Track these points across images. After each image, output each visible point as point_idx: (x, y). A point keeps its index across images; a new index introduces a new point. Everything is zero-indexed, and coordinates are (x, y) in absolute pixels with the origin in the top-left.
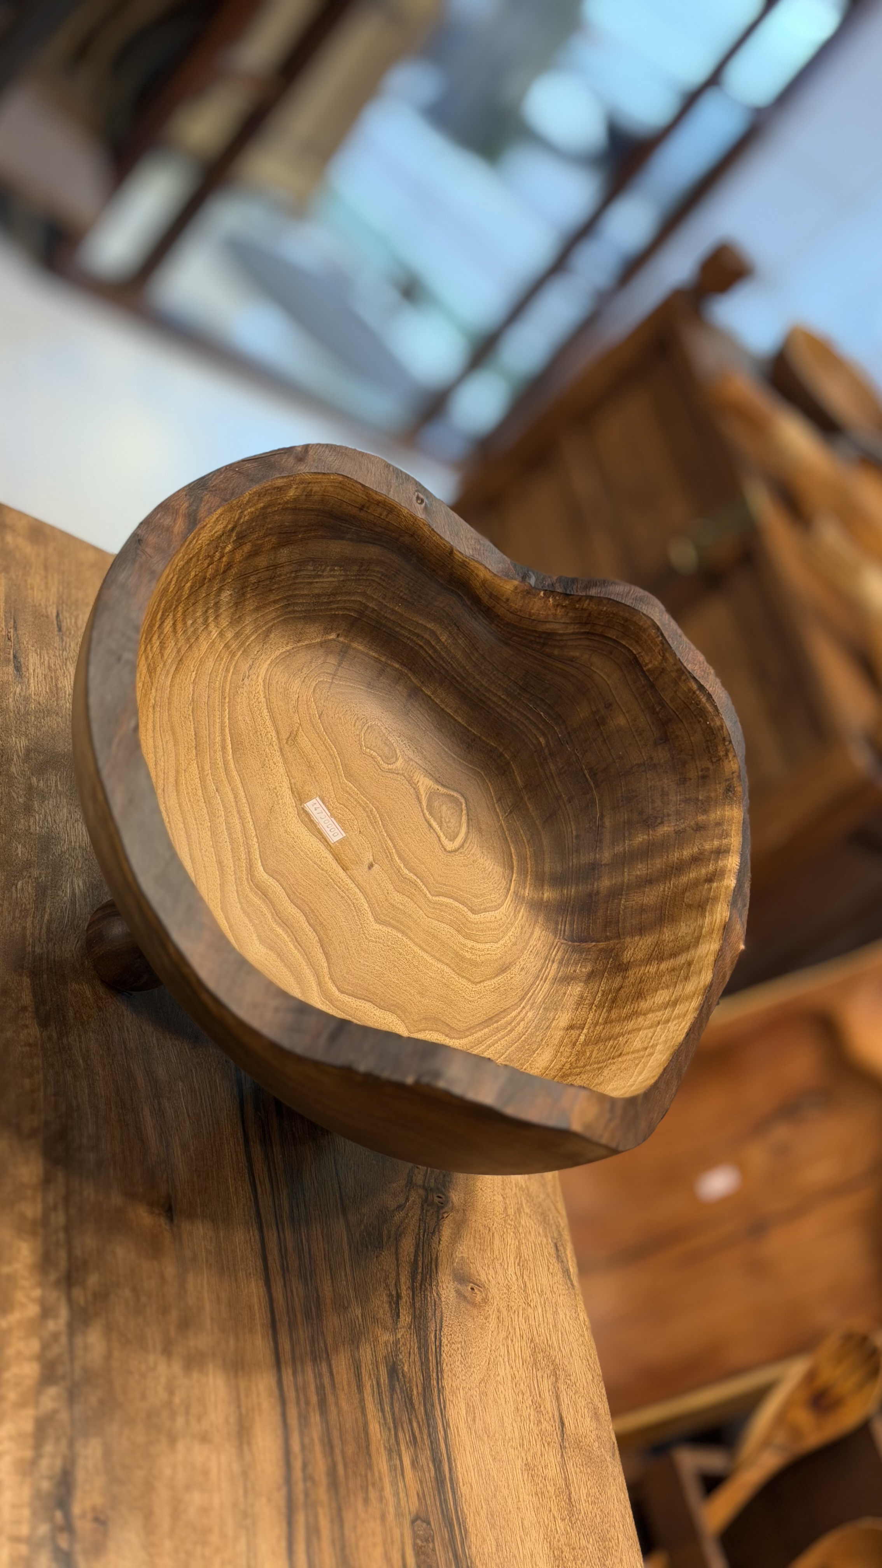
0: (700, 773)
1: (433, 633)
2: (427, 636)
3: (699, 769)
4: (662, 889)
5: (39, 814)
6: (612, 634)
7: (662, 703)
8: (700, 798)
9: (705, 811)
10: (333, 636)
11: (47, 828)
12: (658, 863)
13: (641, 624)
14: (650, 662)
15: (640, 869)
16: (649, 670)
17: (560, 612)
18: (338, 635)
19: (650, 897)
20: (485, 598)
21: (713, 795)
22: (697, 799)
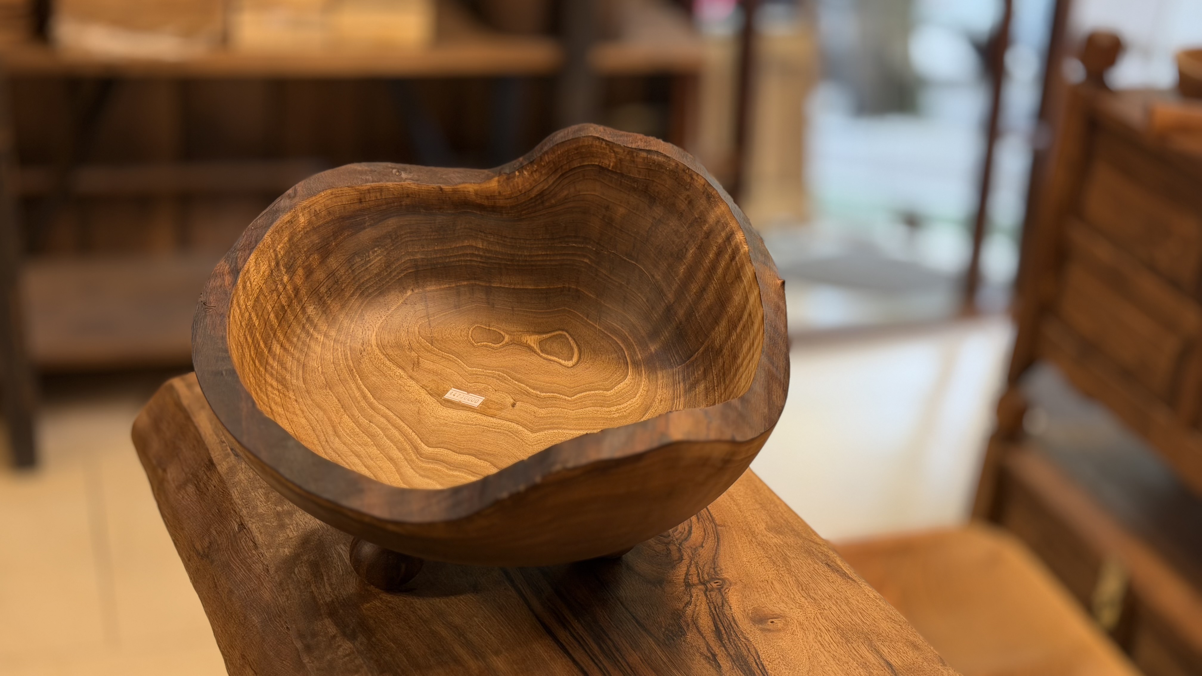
0: (686, 202)
1: (471, 247)
2: (469, 252)
3: (684, 200)
4: (712, 288)
5: (292, 525)
6: (576, 164)
7: (635, 180)
8: (697, 216)
9: (705, 222)
10: (409, 293)
11: (302, 529)
12: (701, 275)
13: (586, 143)
14: (610, 162)
15: (694, 288)
16: (613, 167)
17: (536, 176)
18: (412, 290)
19: (710, 297)
20: (486, 202)
21: (702, 208)
22: (696, 218)
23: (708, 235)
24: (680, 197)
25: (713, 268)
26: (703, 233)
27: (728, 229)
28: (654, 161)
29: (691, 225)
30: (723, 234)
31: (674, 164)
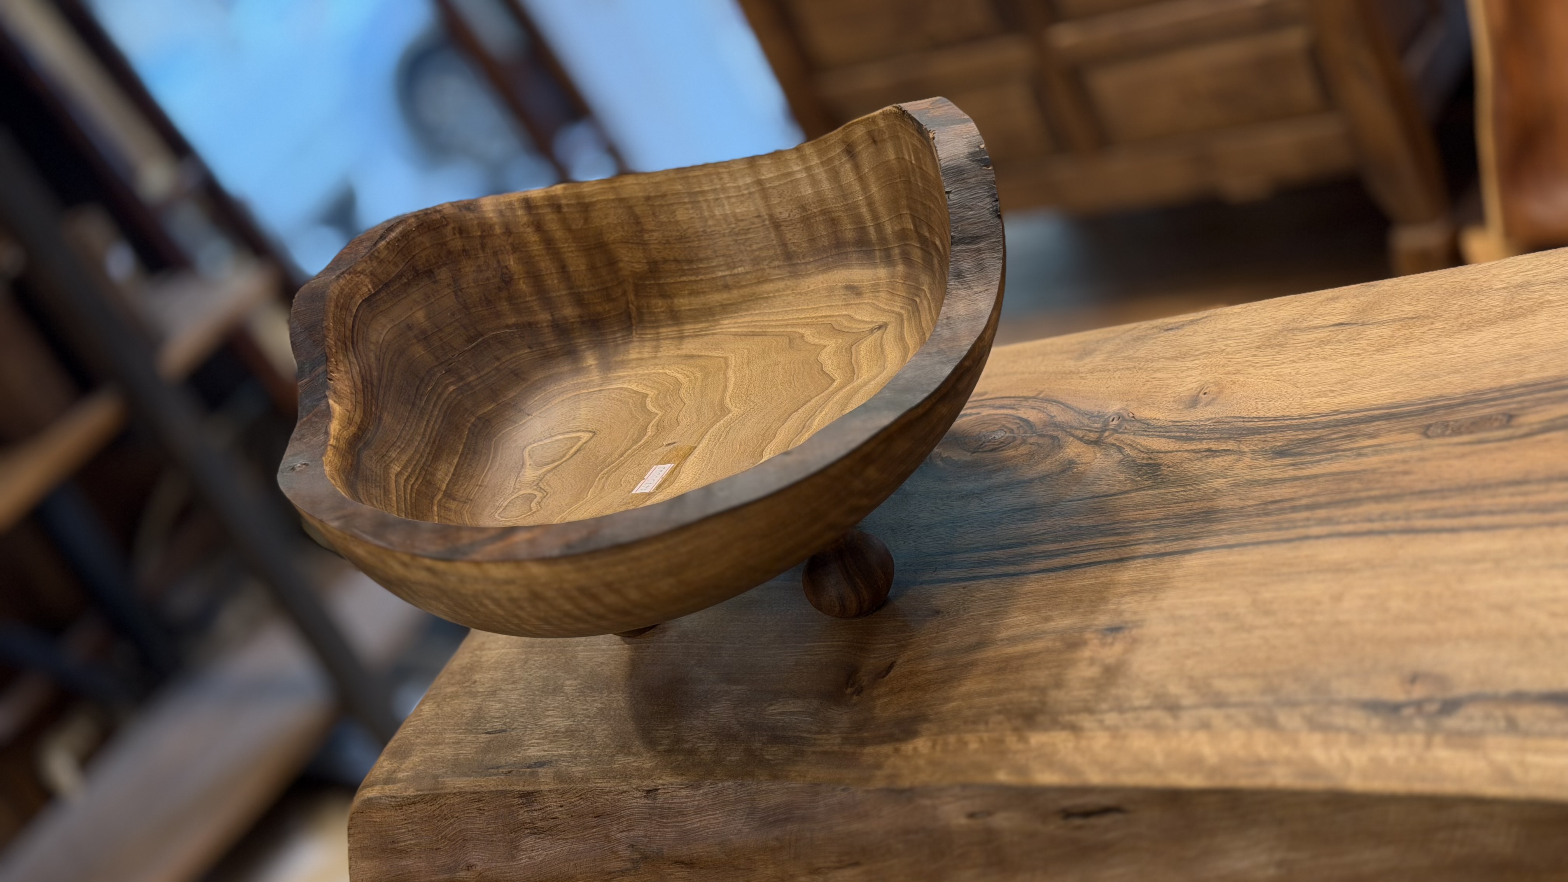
0: (458, 235)
3: (454, 237)
6: (350, 322)
14: (367, 286)
16: (373, 288)
17: (341, 367)
23: (508, 231)
24: (448, 239)
25: (548, 242)
26: (502, 237)
27: (516, 205)
28: (395, 238)
29: (483, 247)
30: (520, 212)
31: (413, 220)
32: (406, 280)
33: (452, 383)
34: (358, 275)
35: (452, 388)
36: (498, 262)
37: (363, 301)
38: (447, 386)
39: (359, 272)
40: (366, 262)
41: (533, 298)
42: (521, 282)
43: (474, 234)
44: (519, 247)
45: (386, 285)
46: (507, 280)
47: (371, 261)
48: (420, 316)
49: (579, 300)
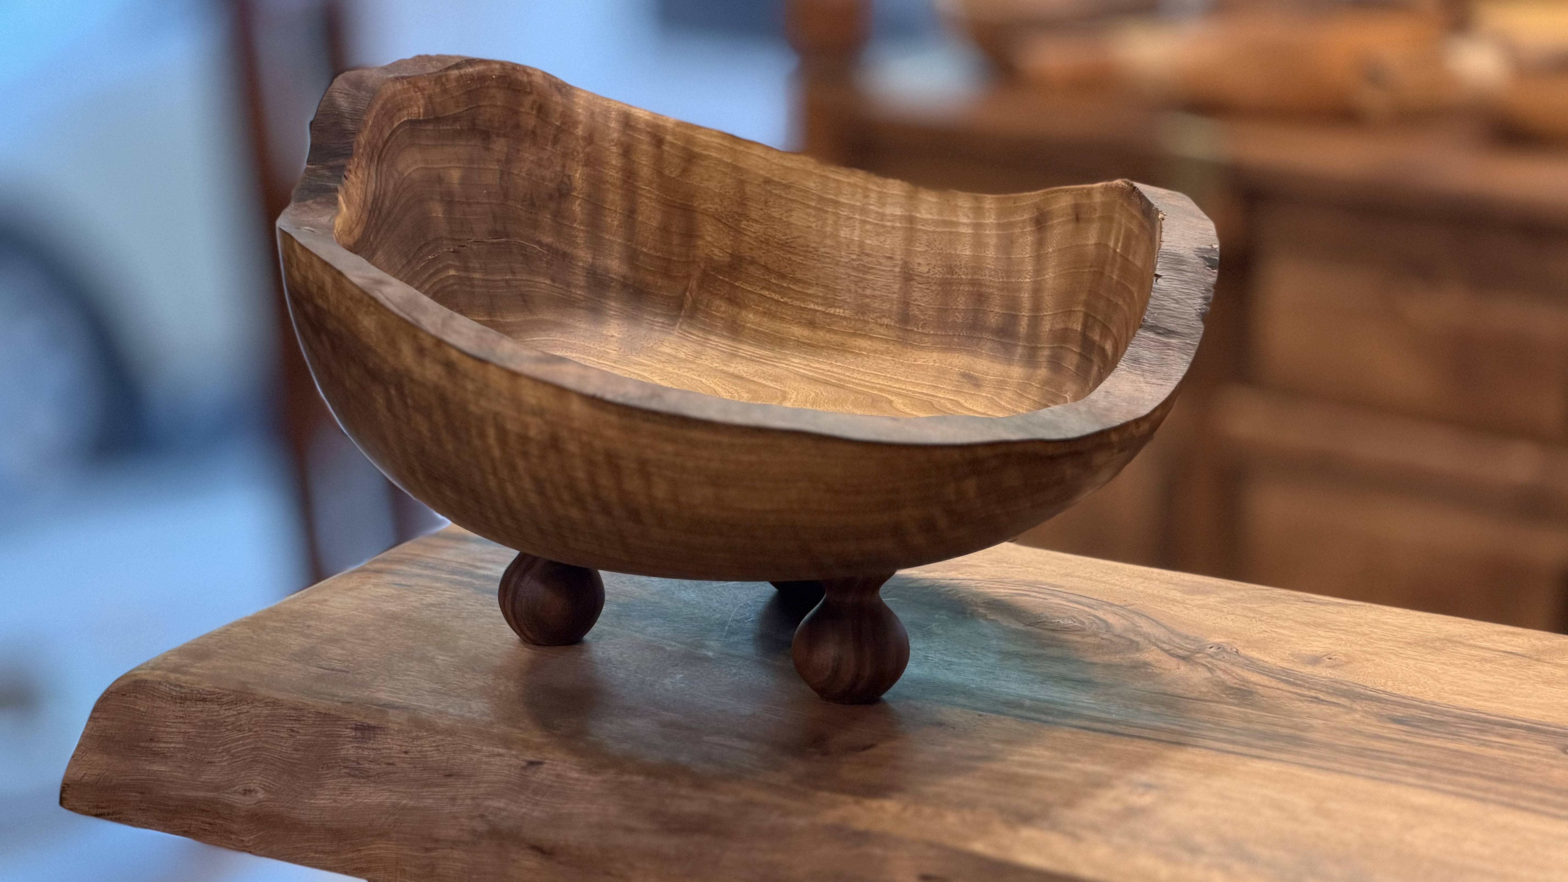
14: (419, 108)
16: (424, 114)
17: (360, 174)
21: (560, 109)
23: (590, 139)
24: (523, 110)
25: (629, 175)
26: (581, 142)
27: (613, 115)
28: (472, 75)
29: (556, 141)
30: (613, 125)
31: (498, 66)
32: (459, 127)
33: (455, 267)
34: (417, 90)
35: (452, 272)
36: (564, 166)
37: (408, 121)
38: (448, 267)
39: (419, 88)
40: (430, 81)
41: (582, 228)
42: (578, 202)
43: (553, 120)
44: (593, 162)
45: (438, 120)
46: (563, 192)
47: (436, 83)
48: (455, 175)
49: (632, 257)
